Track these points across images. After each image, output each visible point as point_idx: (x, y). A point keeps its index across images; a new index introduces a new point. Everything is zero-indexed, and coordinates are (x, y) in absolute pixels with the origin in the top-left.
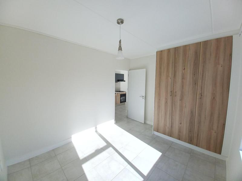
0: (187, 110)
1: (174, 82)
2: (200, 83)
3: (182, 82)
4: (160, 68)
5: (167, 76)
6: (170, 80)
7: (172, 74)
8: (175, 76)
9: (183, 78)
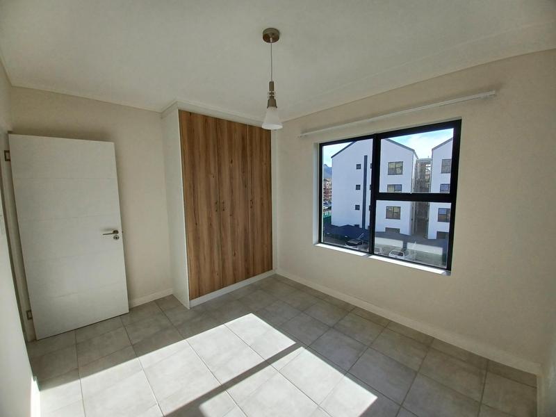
0: (240, 230)
1: (219, 184)
2: (249, 185)
3: (231, 183)
4: (192, 153)
5: (208, 172)
6: (212, 180)
7: (215, 168)
8: (220, 172)
9: (231, 178)
